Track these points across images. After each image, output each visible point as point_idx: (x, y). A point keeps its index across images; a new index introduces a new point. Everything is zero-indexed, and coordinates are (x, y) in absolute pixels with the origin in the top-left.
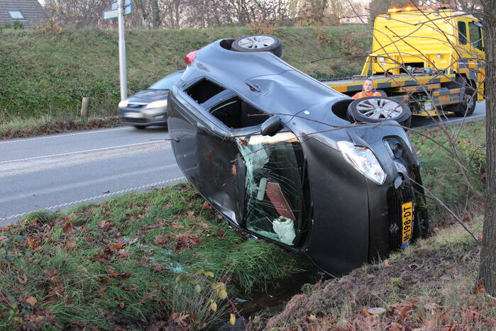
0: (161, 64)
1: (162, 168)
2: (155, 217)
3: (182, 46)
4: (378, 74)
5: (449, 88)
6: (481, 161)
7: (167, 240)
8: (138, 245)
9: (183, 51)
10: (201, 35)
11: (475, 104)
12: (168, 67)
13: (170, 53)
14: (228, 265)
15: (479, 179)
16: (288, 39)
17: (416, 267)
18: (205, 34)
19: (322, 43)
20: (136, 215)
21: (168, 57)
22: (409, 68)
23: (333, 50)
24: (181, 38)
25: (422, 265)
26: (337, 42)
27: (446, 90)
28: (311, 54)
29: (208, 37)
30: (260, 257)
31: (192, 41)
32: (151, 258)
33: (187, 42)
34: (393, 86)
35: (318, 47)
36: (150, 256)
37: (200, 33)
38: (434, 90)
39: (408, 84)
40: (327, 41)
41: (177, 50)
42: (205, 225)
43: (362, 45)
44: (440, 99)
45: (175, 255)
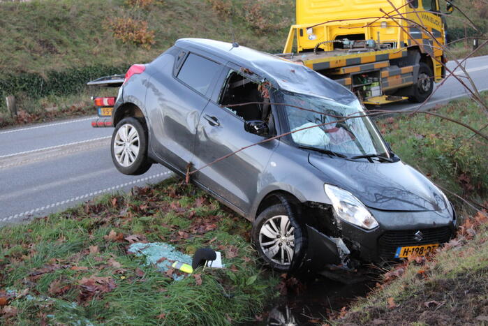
0: (8, 50)
1: (35, 189)
2: (45, 257)
3: (35, 24)
4: (306, 51)
5: (399, 66)
6: (457, 159)
7: (67, 288)
8: (30, 298)
9: (36, 31)
10: (60, 8)
11: (432, 85)
12: (17, 53)
13: (18, 35)
14: (155, 318)
15: (456, 182)
16: (175, 11)
17: (435, 305)
18: (64, 7)
19: (220, 15)
20: (18, 256)
21: (17, 39)
22: (346, 42)
23: (235, 24)
24: (32, 12)
25: (444, 302)
26: (239, 12)
27: (396, 68)
28: (206, 30)
29: (69, 10)
30: (197, 304)
31: (48, 16)
32: (49, 316)
33: (41, 18)
34: (332, 66)
35: (215, 20)
36: (48, 313)
37: (58, 6)
38: (381, 69)
39: (351, 63)
40: (226, 12)
41: (28, 29)
42: (117, 265)
43: (272, 16)
44: (389, 80)
45: (82, 309)
